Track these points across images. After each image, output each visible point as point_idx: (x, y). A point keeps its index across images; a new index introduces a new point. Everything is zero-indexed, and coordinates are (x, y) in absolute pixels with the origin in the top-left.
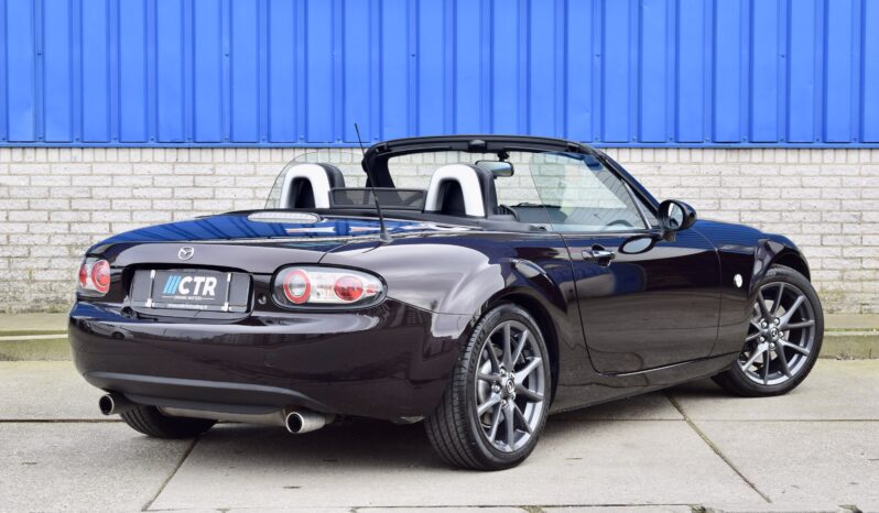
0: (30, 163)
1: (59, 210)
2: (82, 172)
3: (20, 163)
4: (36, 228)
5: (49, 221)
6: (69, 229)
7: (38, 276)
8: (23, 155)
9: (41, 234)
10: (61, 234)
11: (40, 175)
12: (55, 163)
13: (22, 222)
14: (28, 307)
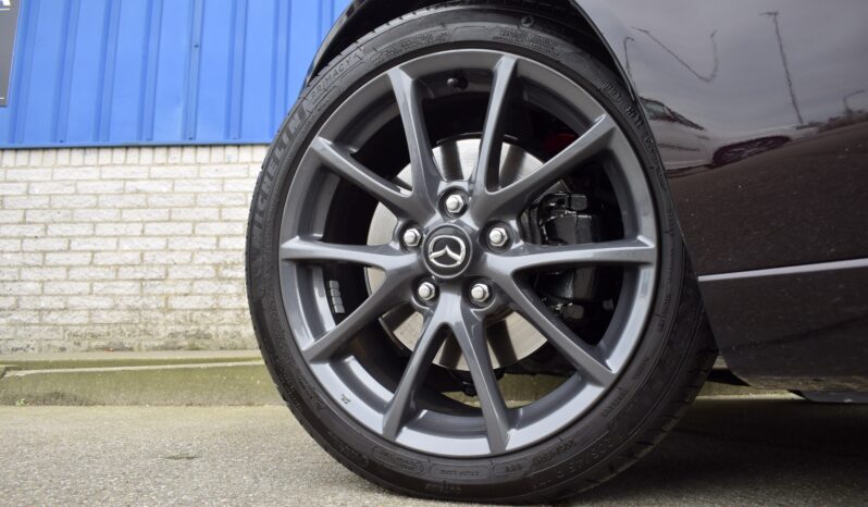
0: (175, 164)
1: (206, 220)
2: (237, 174)
3: (162, 164)
4: (176, 244)
5: (193, 234)
6: (217, 244)
7: (176, 303)
8: (168, 155)
9: (183, 250)
10: (206, 250)
11: (186, 178)
12: (205, 164)
13: (160, 236)
14: (162, 343)
